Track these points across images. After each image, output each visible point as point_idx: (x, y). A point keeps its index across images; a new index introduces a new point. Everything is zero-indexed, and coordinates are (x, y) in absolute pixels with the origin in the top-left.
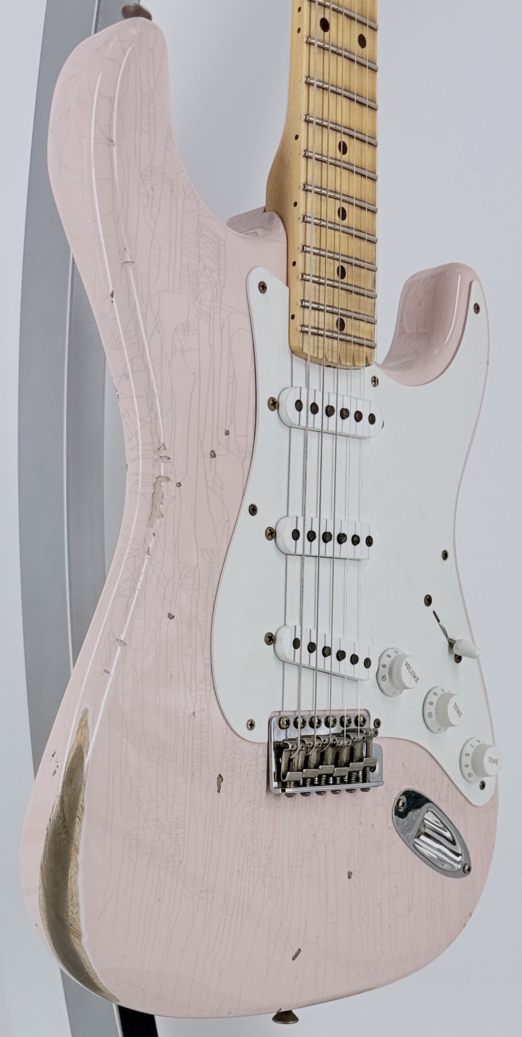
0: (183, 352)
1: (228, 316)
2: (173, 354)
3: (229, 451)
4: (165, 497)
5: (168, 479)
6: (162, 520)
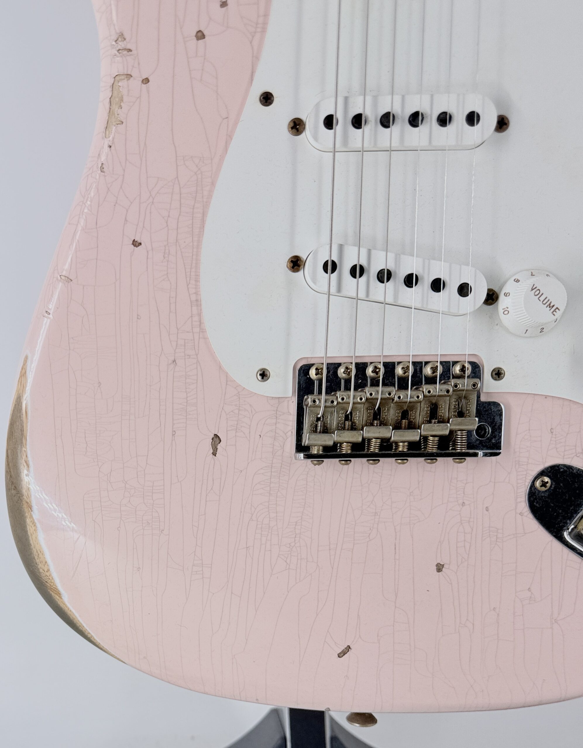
3: (227, 28)
4: (125, 99)
5: (129, 76)
6: (121, 127)
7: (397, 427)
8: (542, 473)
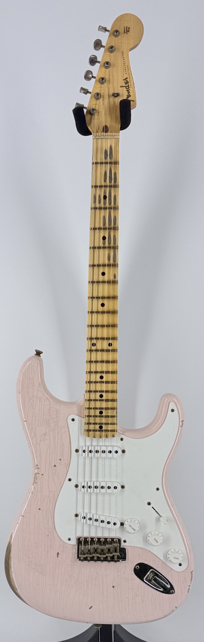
0: (44, 441)
1: (61, 429)
2: (40, 442)
3: (61, 464)
4: (38, 478)
5: (39, 474)
6: (37, 484)
7: (100, 554)
8: (137, 565)
